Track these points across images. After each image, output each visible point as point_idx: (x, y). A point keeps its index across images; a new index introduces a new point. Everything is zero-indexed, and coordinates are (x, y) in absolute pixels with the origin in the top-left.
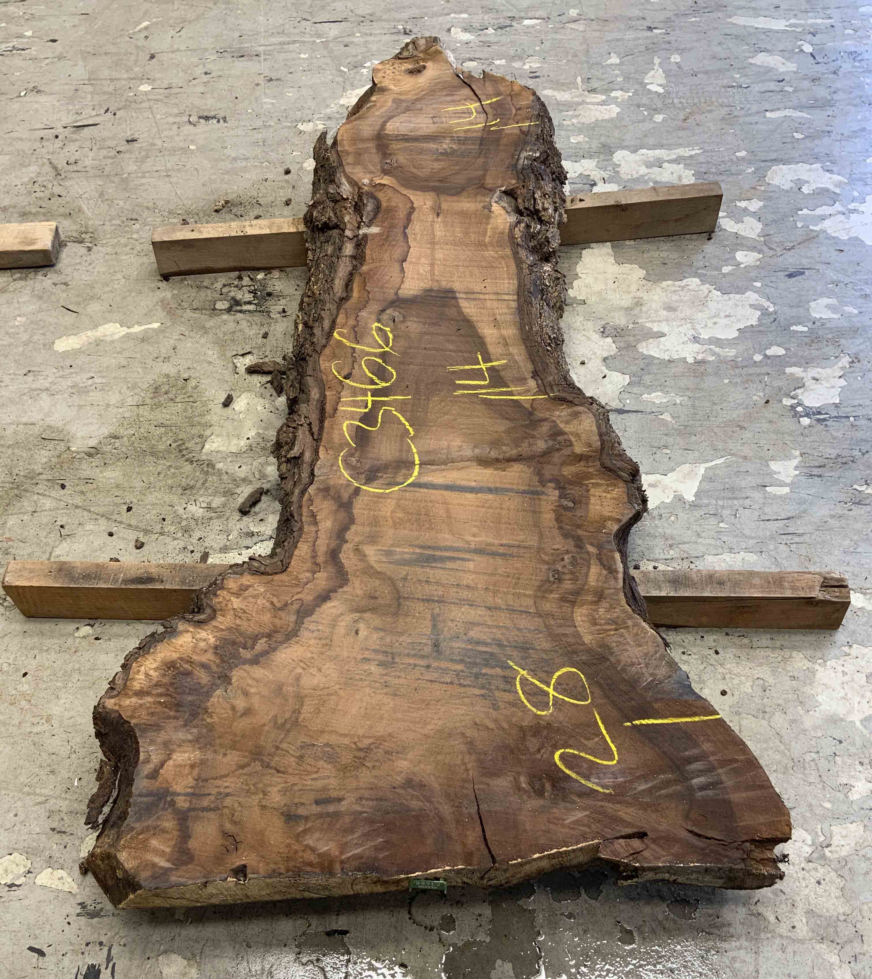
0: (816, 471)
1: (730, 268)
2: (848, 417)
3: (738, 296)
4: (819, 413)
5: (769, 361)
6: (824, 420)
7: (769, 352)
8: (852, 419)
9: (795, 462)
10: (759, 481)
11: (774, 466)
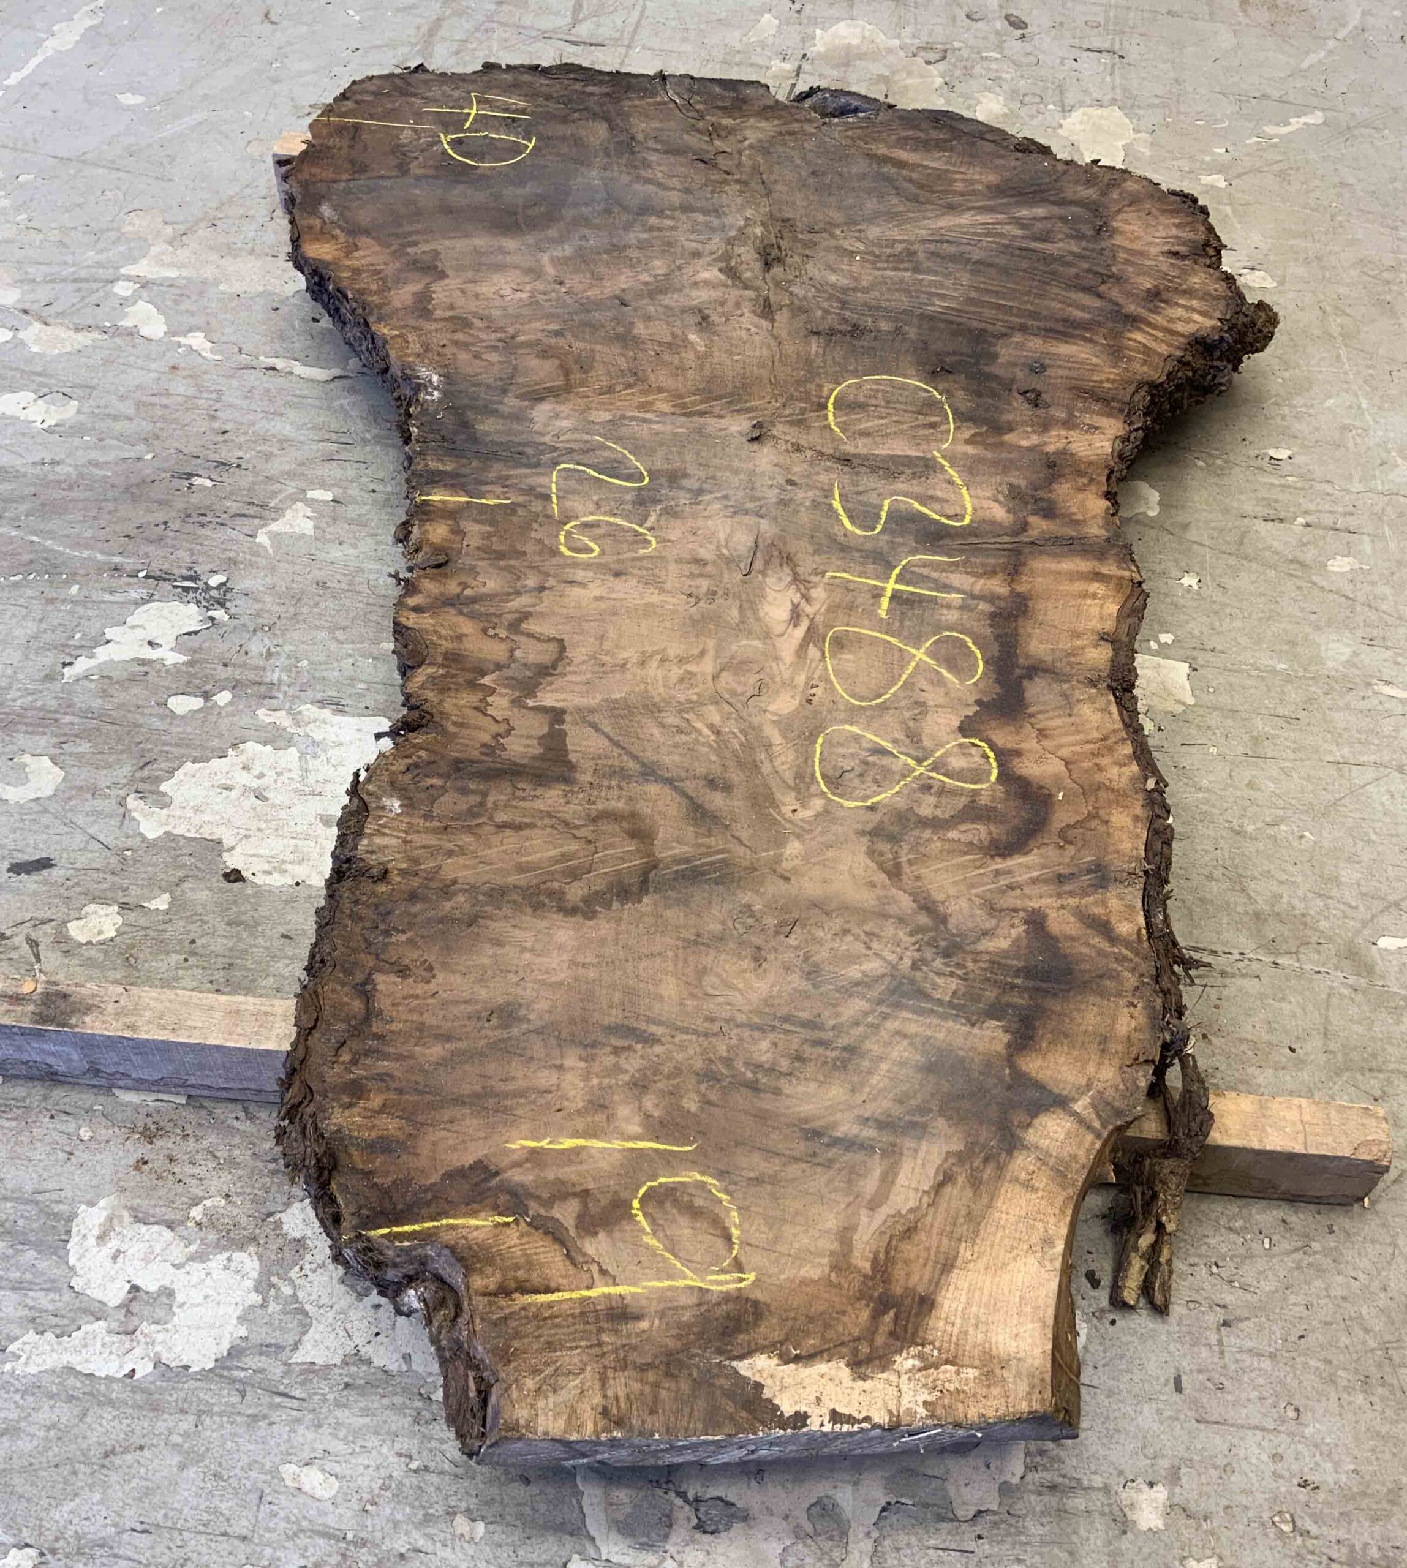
0: (252, 510)
1: (152, 905)
2: (147, 577)
3: (178, 831)
4: (186, 589)
5: (208, 687)
6: (185, 578)
7: (197, 703)
8: (142, 574)
9: (274, 527)
10: (340, 509)
11: (307, 527)
